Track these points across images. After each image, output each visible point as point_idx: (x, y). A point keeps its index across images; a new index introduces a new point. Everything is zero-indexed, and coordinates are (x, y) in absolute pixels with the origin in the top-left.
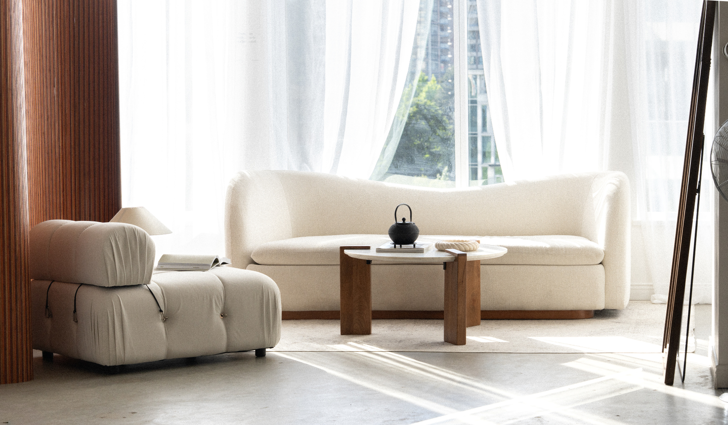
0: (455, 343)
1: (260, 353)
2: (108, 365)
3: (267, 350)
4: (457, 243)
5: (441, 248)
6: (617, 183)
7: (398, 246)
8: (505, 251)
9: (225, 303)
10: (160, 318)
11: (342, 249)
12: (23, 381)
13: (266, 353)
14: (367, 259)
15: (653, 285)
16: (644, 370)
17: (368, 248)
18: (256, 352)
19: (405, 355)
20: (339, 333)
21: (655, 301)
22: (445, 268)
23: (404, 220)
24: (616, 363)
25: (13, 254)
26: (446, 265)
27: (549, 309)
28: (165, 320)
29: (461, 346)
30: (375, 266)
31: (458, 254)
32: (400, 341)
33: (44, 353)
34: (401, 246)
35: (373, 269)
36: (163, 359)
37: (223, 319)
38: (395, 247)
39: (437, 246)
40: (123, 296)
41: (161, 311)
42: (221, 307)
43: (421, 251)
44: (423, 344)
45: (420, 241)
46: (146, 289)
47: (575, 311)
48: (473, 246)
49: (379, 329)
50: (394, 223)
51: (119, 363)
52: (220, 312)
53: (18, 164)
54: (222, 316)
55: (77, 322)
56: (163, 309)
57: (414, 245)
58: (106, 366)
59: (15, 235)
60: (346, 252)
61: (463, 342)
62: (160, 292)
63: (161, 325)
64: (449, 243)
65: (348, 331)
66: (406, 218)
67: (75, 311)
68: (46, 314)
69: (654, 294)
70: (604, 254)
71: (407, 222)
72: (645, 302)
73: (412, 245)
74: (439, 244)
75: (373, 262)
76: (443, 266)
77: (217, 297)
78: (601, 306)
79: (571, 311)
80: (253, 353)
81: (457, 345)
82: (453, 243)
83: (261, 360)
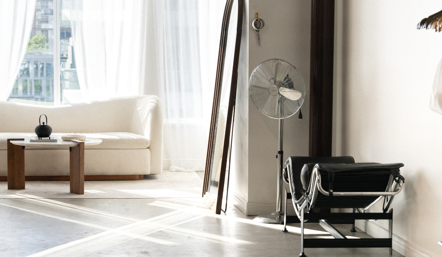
0: (78, 193)
4: (75, 136)
5: (65, 139)
6: (155, 102)
8: (101, 141)
11: (9, 140)
14: (22, 145)
15: (170, 161)
16: (197, 206)
17: (23, 139)
19: (53, 200)
20: (7, 188)
21: (172, 170)
22: (71, 150)
23: (44, 123)
24: (179, 203)
26: (71, 149)
27: (119, 174)
29: (82, 195)
30: (27, 150)
31: (80, 142)
32: (45, 193)
34: (42, 138)
35: (26, 152)
38: (39, 139)
39: (63, 138)
43: (55, 141)
45: (53, 135)
47: (134, 175)
48: (84, 138)
49: (28, 186)
57: (50, 138)
60: (11, 142)
61: (83, 193)
64: (70, 136)
65: (12, 187)
69: (171, 166)
70: (150, 142)
72: (166, 170)
73: (48, 138)
74: (64, 137)
75: (25, 148)
76: (69, 150)
78: (148, 172)
79: (132, 175)
81: (79, 194)
82: (73, 136)
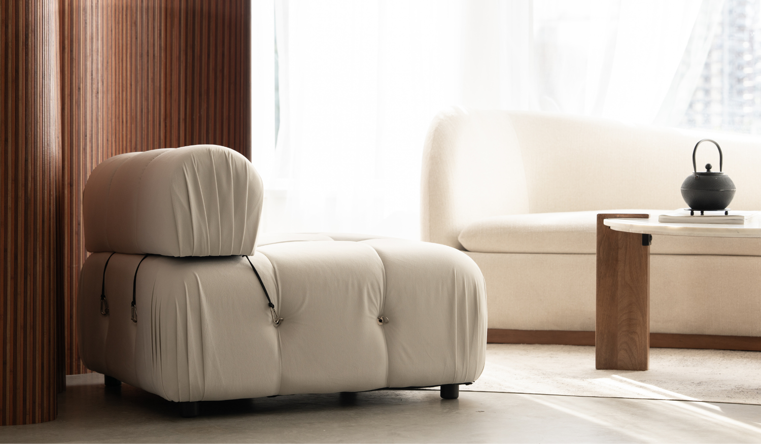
1: (449, 393)
2: (176, 400)
3: (461, 387)
7: (697, 213)
9: (385, 298)
10: (270, 320)
11: (601, 218)
12: (34, 422)
13: (460, 393)
14: (642, 233)
17: (646, 216)
18: (442, 390)
20: (594, 366)
23: (708, 167)
25: (21, 193)
28: (279, 323)
32: (700, 384)
33: (107, 378)
34: (702, 213)
35: (653, 247)
36: (272, 394)
37: (383, 327)
38: (692, 214)
40: (204, 274)
41: (271, 305)
42: (378, 303)
43: (739, 220)
44: (741, 390)
45: (735, 205)
46: (247, 266)
49: (661, 362)
50: (690, 173)
51: (194, 397)
52: (376, 313)
53: (35, 32)
54: (380, 321)
55: (136, 322)
56: (274, 301)
57: (726, 212)
58: (172, 401)
59: (26, 161)
60: (606, 222)
62: (271, 272)
63: (271, 333)
65: (606, 364)
66: (712, 164)
67: (134, 303)
68: (102, 309)
71: (712, 170)
73: (723, 212)
77: (372, 285)
80: (436, 392)
83: (448, 404)
